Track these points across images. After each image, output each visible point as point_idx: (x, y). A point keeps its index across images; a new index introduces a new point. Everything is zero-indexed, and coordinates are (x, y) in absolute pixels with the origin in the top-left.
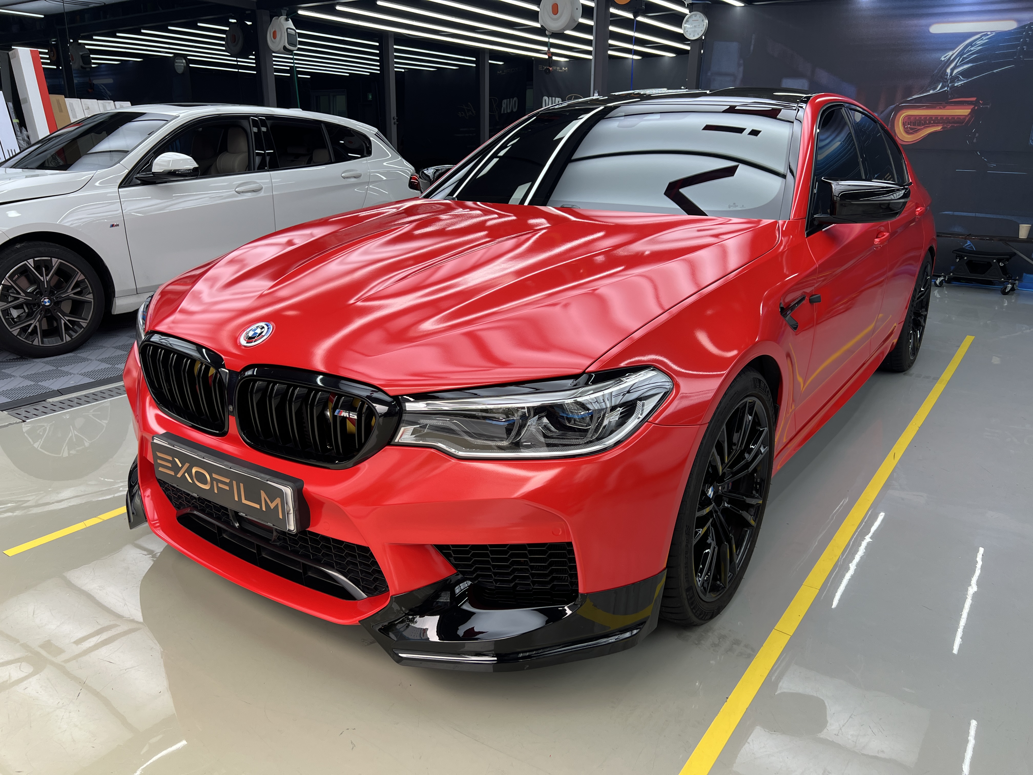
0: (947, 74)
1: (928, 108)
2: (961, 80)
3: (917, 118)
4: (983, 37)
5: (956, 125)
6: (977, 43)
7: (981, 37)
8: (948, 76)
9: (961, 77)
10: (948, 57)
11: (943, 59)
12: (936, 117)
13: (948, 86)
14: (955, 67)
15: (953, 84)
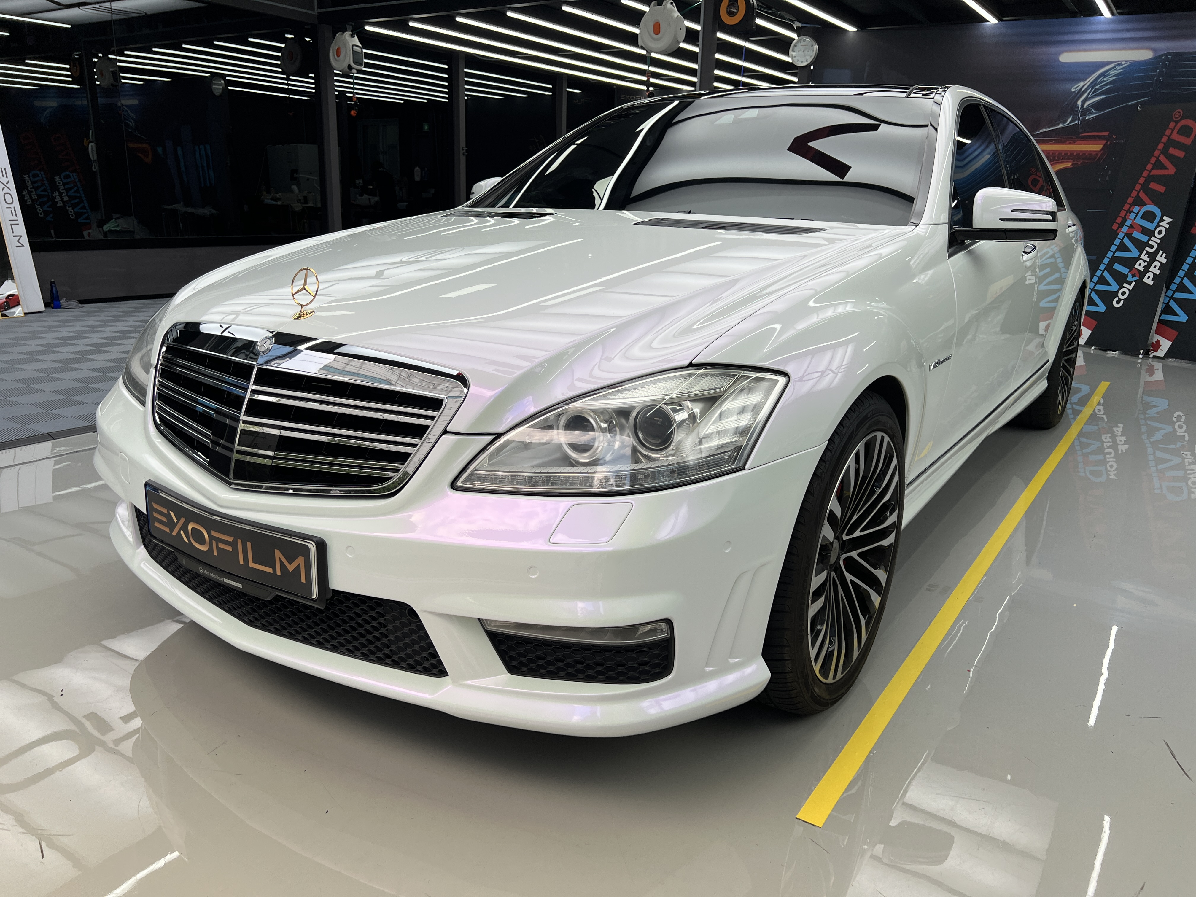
0: (1077, 106)
1: (1057, 142)
2: (1093, 114)
4: (1116, 67)
5: (1087, 161)
6: (1110, 73)
8: (1079, 109)
9: (1092, 109)
10: (1079, 88)
11: (1073, 90)
12: (1066, 152)
13: (1079, 120)
14: (1087, 99)
15: (1084, 117)
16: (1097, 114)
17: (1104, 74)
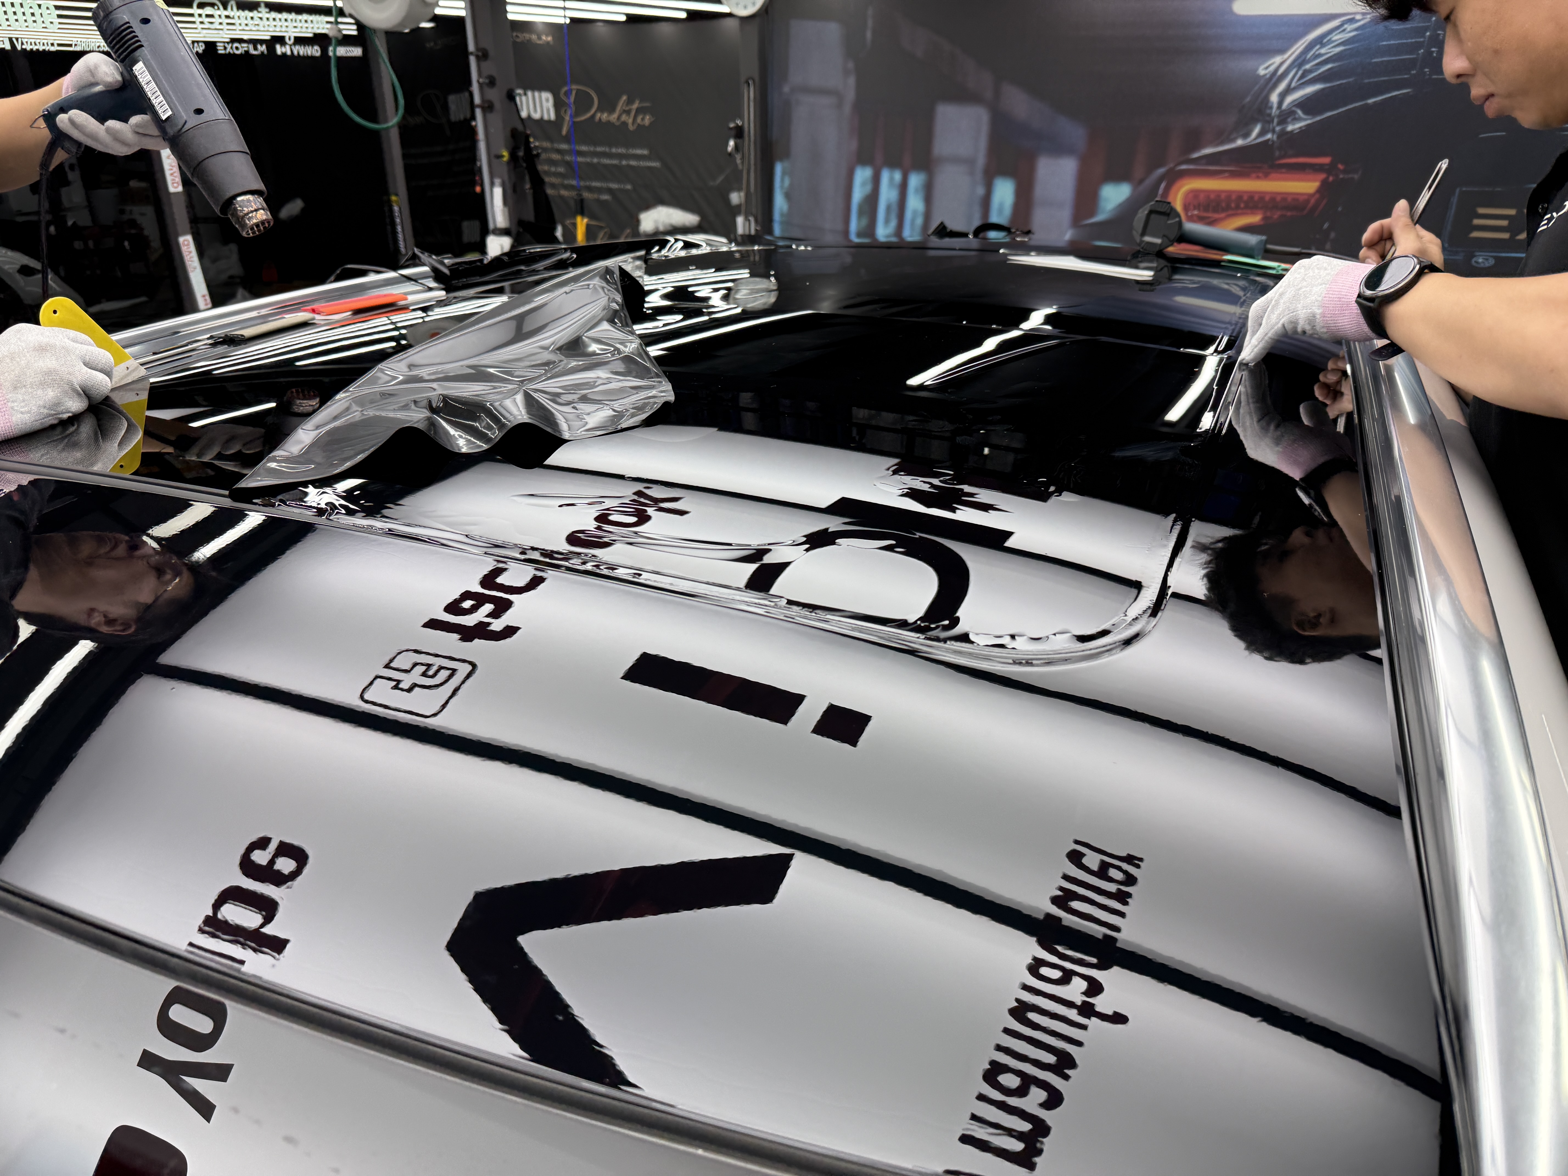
0: (1270, 105)
1: (1234, 175)
2: (1299, 119)
3: (1212, 196)
4: (1346, 26)
5: (1289, 214)
6: (1334, 38)
7: (1342, 25)
8: (1274, 110)
9: (1300, 112)
10: (1272, 68)
11: (1262, 72)
12: (1251, 195)
13: (1273, 131)
14: (1288, 91)
15: (1284, 126)
16: (1309, 122)
17: (1320, 41)
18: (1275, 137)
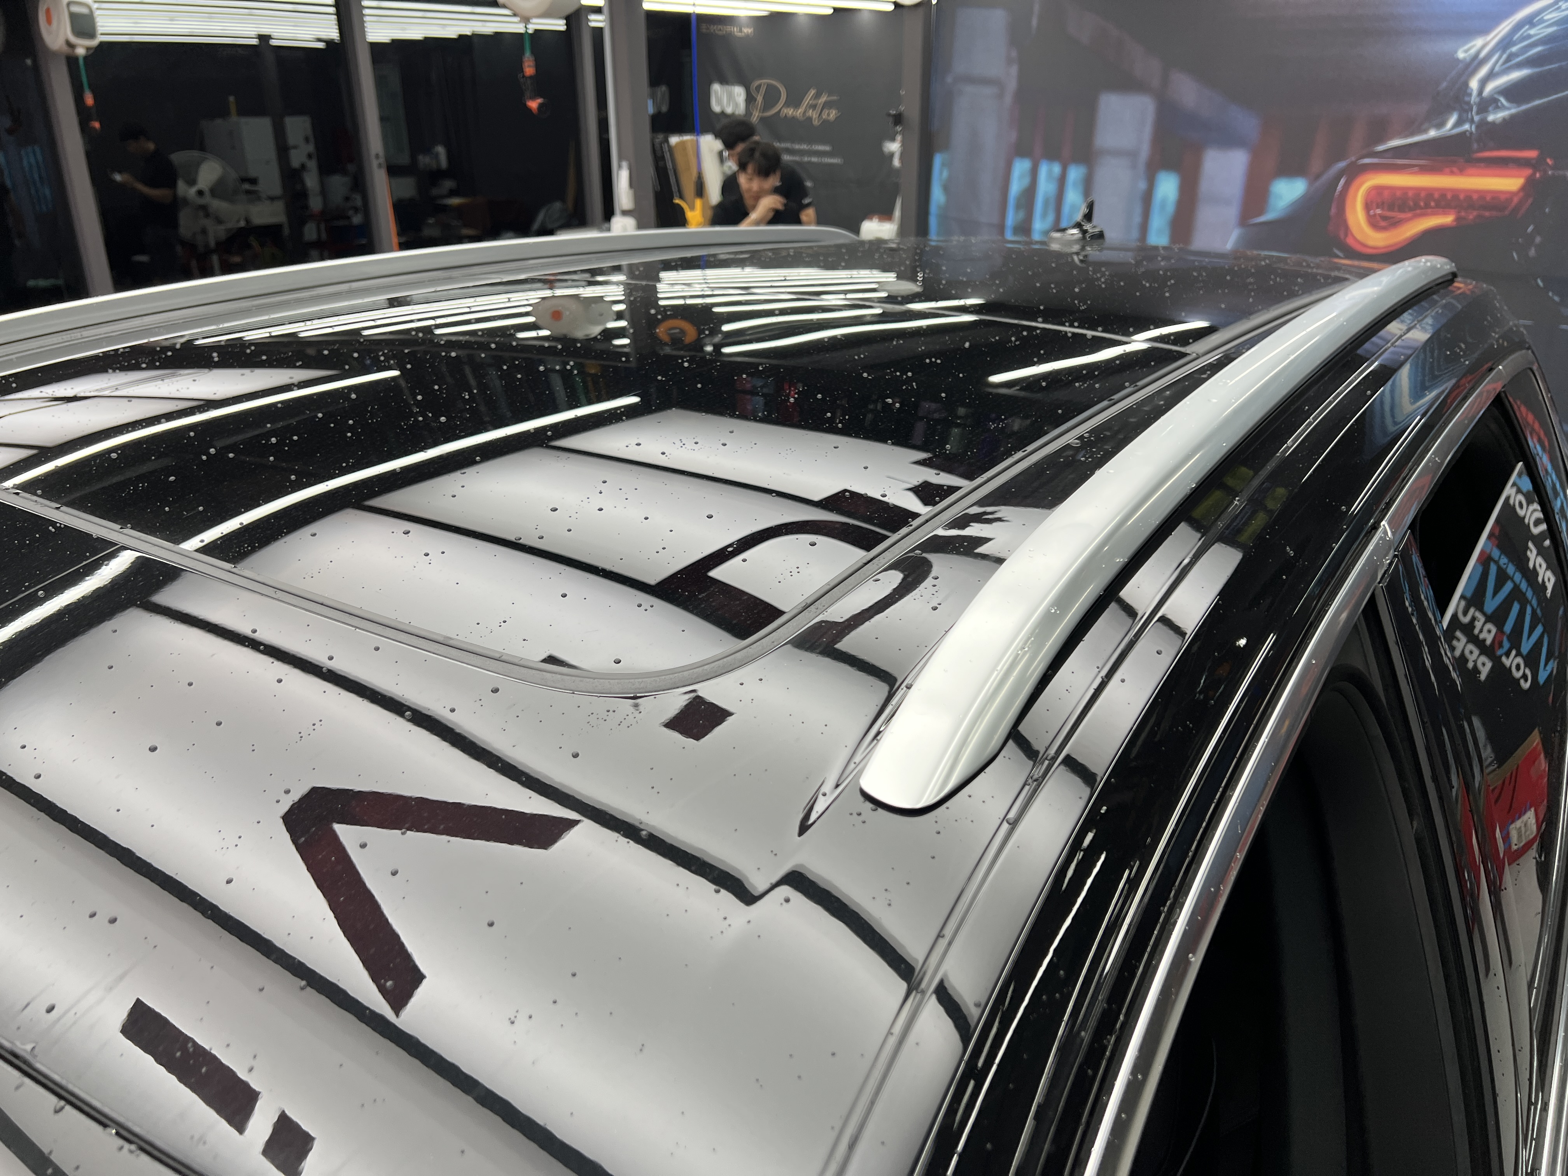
0: (1469, 91)
1: (1424, 170)
2: (1504, 108)
3: (1398, 193)
4: (1560, 4)
5: (1487, 214)
6: (1546, 18)
7: (1555, 3)
8: (1473, 98)
9: (1503, 100)
10: (1473, 51)
11: (1461, 55)
12: (1443, 192)
13: (1472, 121)
15: (1484, 115)
16: (1513, 111)
17: (1530, 21)
18: (1473, 129)
